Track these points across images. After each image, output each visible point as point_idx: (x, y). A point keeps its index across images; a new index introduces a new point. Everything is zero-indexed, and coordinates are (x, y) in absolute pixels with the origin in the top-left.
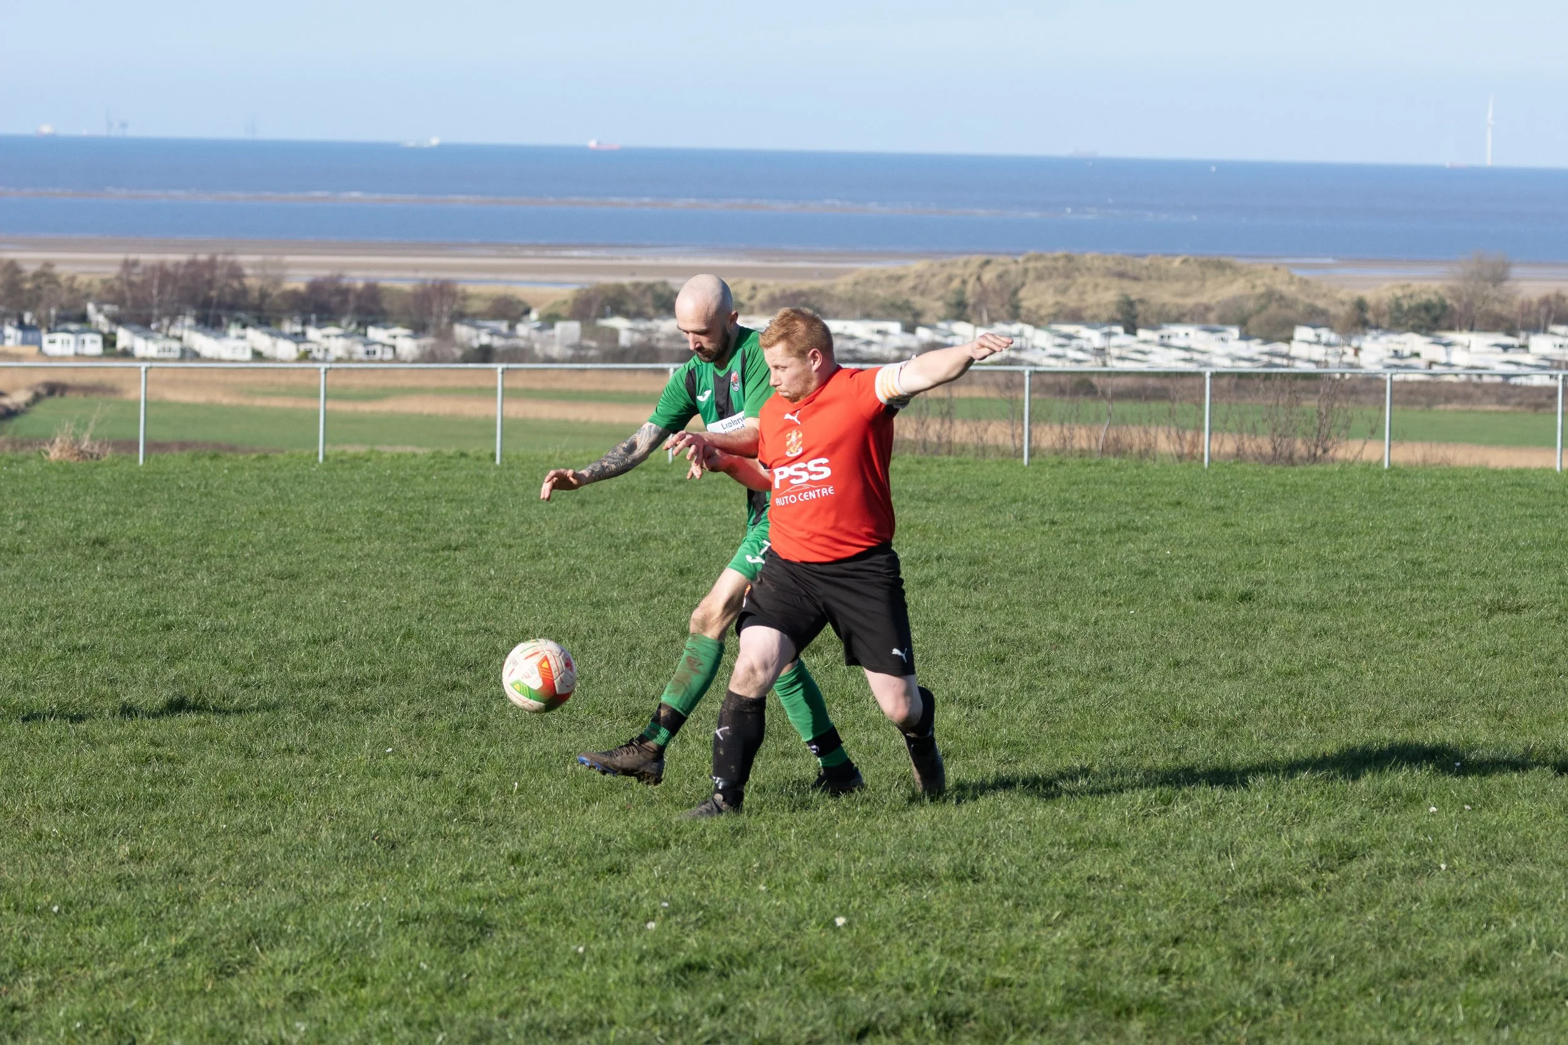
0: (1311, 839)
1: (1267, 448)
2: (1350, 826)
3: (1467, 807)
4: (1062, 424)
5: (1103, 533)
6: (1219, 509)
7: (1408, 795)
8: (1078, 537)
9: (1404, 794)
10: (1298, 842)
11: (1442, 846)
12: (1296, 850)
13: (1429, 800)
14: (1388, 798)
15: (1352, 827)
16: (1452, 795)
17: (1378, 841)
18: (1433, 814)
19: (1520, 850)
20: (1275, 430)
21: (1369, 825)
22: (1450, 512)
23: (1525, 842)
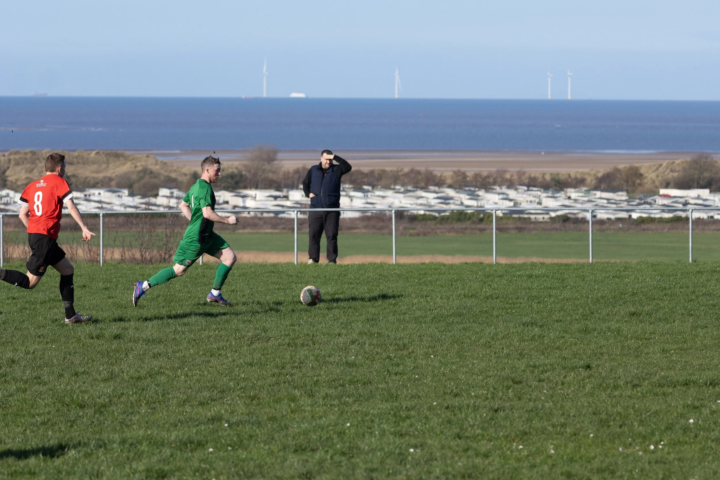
0: (141, 467)
1: (138, 256)
2: (164, 460)
3: (229, 448)
4: (24, 245)
5: (42, 303)
6: (106, 289)
7: (198, 442)
8: (27, 306)
9: (196, 442)
10: (134, 470)
11: (214, 469)
12: (134, 474)
13: (209, 445)
14: (186, 444)
15: (165, 461)
16: (222, 442)
17: (179, 468)
18: (211, 452)
19: (257, 471)
20: (142, 245)
21: (174, 459)
22: (233, 288)
23: (260, 466)
